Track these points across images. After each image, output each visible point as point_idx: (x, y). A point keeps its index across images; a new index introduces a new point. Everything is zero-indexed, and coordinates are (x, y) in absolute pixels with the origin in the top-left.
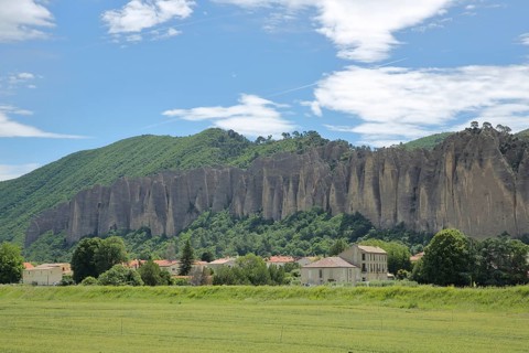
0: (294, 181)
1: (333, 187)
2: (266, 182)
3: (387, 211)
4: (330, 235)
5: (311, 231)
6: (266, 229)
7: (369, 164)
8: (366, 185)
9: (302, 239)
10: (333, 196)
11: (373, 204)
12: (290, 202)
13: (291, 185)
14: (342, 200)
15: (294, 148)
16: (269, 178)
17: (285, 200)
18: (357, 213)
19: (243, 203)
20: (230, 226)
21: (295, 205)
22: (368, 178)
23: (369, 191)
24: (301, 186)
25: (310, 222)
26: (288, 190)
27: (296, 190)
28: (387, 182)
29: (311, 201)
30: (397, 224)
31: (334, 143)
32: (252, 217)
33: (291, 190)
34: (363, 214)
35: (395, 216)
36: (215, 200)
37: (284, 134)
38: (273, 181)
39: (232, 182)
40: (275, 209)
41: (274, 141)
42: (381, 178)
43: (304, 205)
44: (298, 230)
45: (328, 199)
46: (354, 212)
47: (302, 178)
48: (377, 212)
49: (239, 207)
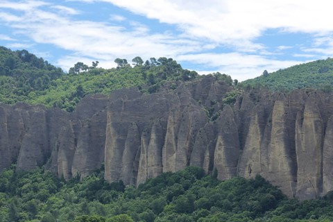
0: (157, 131)
1: (220, 140)
2: (110, 130)
3: (307, 176)
4: (220, 206)
5: (191, 201)
6: (115, 196)
7: (279, 110)
8: (274, 140)
9: (179, 212)
10: (220, 153)
11: (283, 165)
12: (152, 160)
13: (153, 136)
14: (235, 160)
15: (141, 82)
16: (115, 125)
17: (143, 156)
18: (259, 177)
19: (70, 158)
20: (52, 191)
21: (160, 163)
22: (277, 129)
23: (279, 149)
24: (169, 137)
25: (186, 188)
26: (148, 142)
27: (161, 143)
28: (307, 135)
29: (185, 159)
30: (322, 195)
31: (208, 79)
32: (87, 179)
33: (152, 143)
34: (269, 179)
35: (320, 183)
36: (22, 154)
37: (118, 61)
38: (121, 130)
39: (48, 127)
40: (125, 169)
41: (102, 71)
42: (298, 131)
43: (174, 163)
44: (170, 198)
45: (212, 157)
46: (253, 175)
47: (171, 127)
48: (289, 177)
49: (64, 164)
